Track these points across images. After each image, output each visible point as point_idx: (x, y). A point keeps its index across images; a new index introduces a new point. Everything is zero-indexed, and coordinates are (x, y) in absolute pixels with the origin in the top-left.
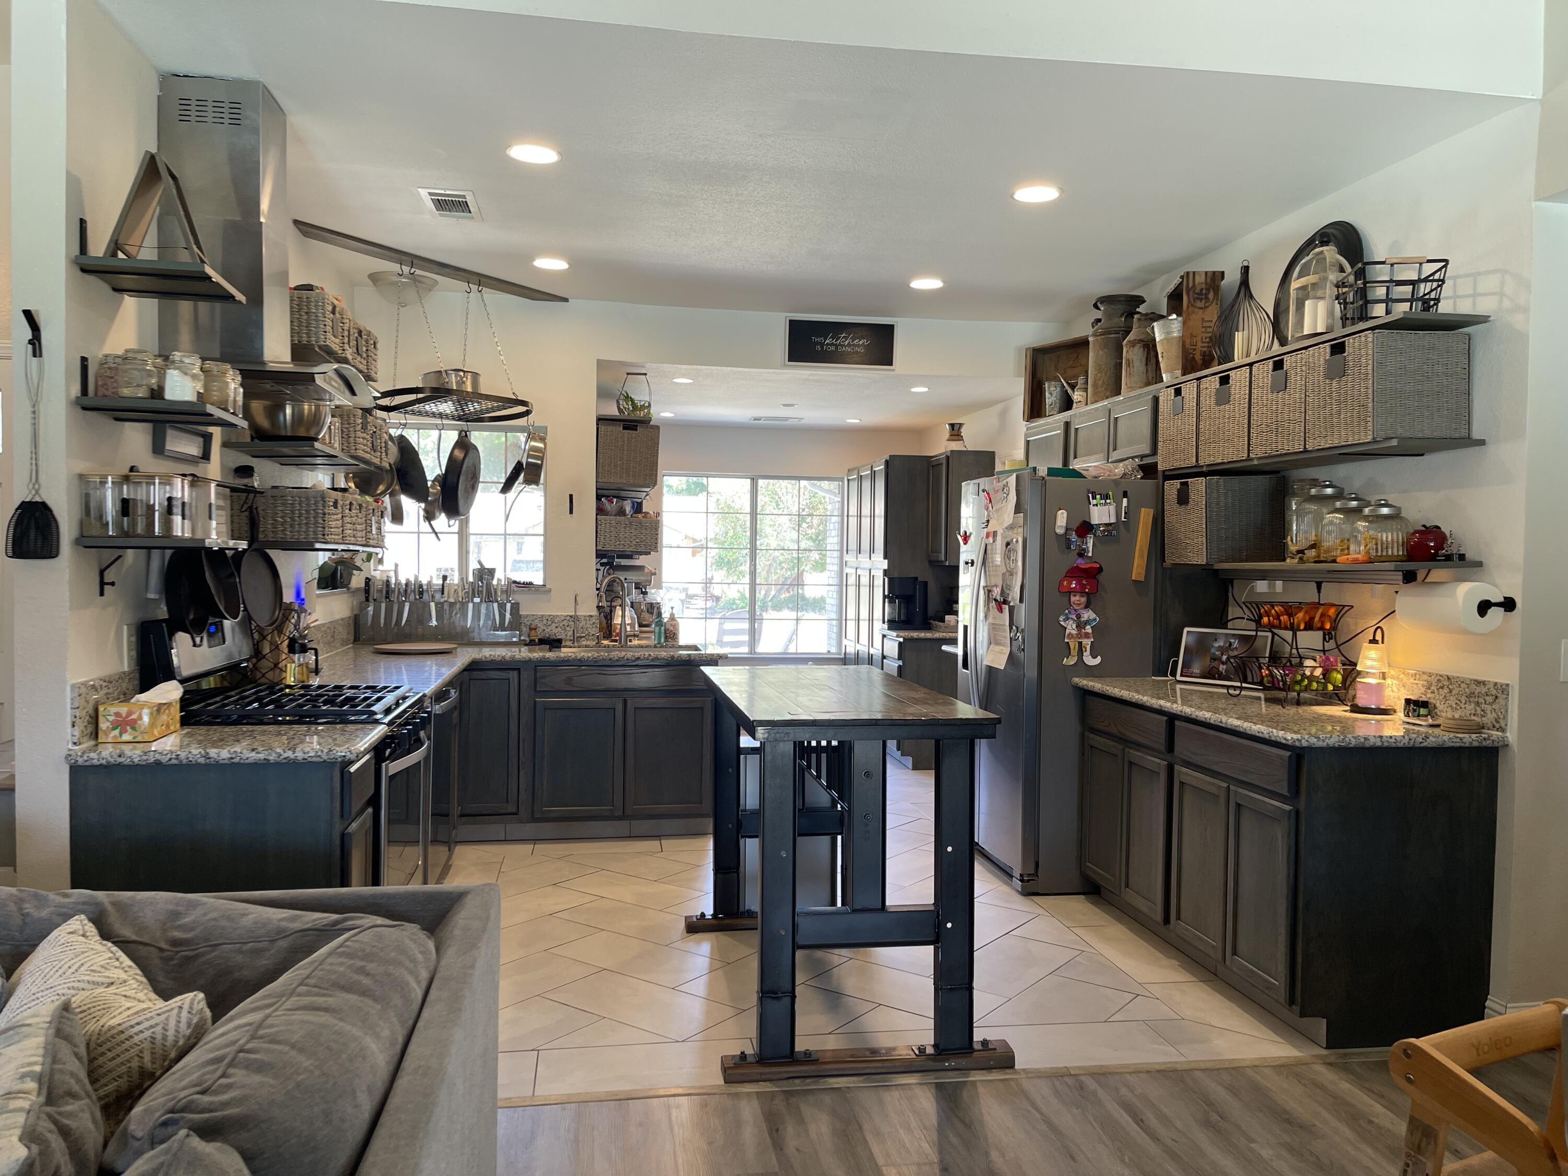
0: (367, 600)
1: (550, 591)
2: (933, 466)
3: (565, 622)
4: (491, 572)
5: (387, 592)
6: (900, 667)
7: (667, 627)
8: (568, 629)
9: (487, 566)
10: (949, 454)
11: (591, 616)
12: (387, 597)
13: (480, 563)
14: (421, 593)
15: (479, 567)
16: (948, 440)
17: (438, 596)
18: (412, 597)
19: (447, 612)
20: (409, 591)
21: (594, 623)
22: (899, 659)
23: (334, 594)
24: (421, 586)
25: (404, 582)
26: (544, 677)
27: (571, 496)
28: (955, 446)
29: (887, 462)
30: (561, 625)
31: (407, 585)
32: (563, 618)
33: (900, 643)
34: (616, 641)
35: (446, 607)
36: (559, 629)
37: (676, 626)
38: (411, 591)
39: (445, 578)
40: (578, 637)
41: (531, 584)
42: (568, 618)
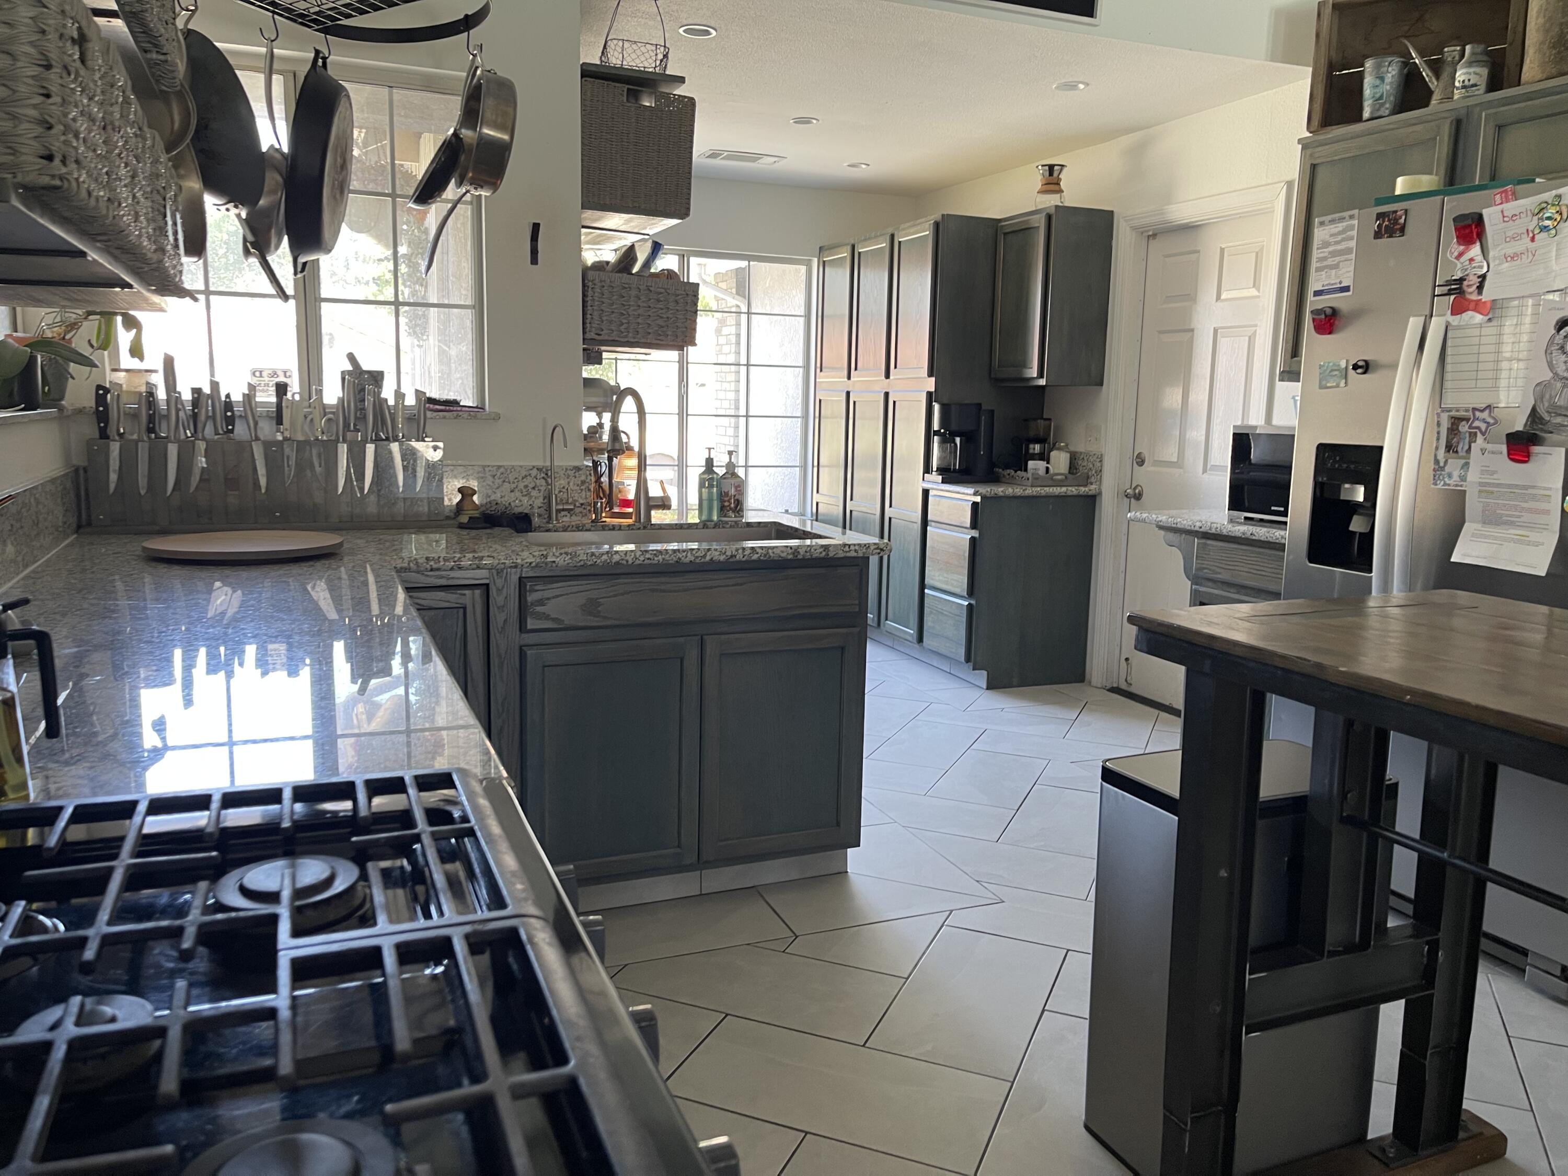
0: (104, 435)
1: (496, 417)
2: (1005, 234)
3: (527, 481)
4: (377, 378)
5: (151, 419)
6: (973, 540)
7: (725, 489)
8: (534, 493)
9: (366, 366)
10: (1053, 211)
11: (578, 469)
12: (150, 430)
13: (351, 358)
14: (230, 421)
15: (350, 368)
16: (1040, 192)
17: (266, 429)
18: (209, 431)
19: (293, 462)
20: (202, 417)
21: (583, 482)
22: (974, 525)
23: (32, 420)
24: (228, 405)
25: (187, 396)
26: (541, 602)
27: (536, 227)
28: (1051, 201)
29: (937, 225)
30: (521, 485)
31: (196, 402)
32: (524, 473)
33: (975, 505)
34: (628, 516)
35: (290, 452)
36: (518, 494)
37: (741, 486)
38: (208, 417)
39: (281, 389)
40: (558, 511)
41: (455, 403)
42: (534, 472)
